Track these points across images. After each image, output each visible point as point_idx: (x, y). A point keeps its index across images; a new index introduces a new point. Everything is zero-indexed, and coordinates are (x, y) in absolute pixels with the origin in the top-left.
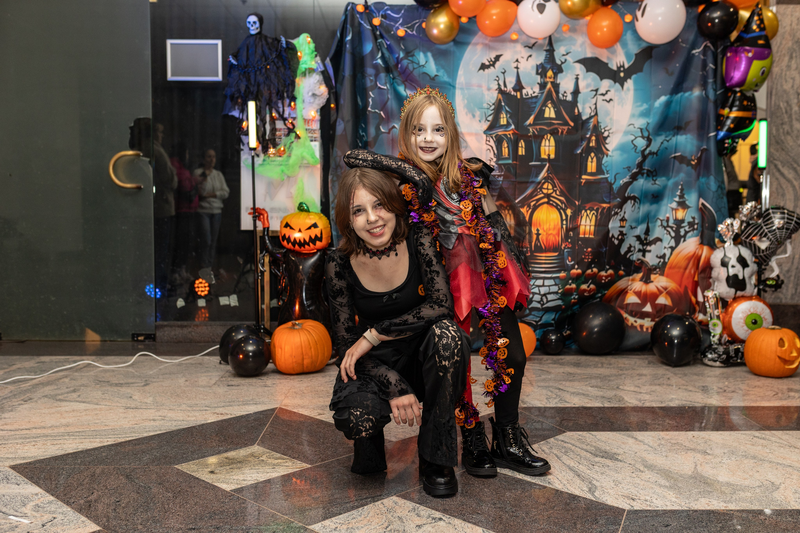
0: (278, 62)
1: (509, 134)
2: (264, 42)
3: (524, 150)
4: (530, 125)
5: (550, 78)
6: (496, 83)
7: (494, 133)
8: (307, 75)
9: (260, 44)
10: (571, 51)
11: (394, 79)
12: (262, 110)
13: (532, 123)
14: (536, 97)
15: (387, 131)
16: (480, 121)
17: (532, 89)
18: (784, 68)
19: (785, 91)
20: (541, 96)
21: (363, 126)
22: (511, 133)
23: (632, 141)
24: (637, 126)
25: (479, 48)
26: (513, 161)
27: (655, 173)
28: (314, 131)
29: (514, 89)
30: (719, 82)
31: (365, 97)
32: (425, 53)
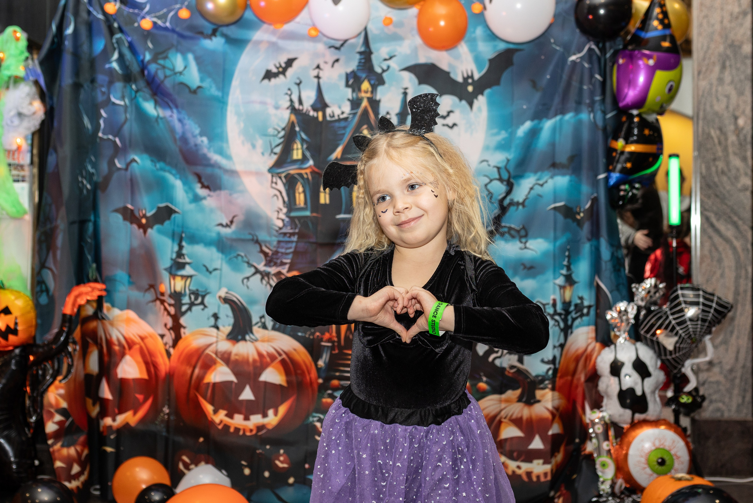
1: (306, 174)
3: (328, 196)
5: (366, 92)
6: (288, 98)
7: (283, 172)
8: (11, 86)
10: (396, 53)
11: (137, 92)
13: (339, 157)
14: (346, 119)
15: (124, 166)
16: (263, 154)
17: (340, 107)
18: (715, 82)
19: (716, 114)
20: (353, 117)
21: (93, 158)
22: (308, 171)
23: (486, 185)
24: (491, 163)
25: (262, 48)
26: (312, 212)
27: (523, 233)
28: (22, 167)
29: (315, 108)
30: (609, 100)
31: (95, 117)
32: (184, 54)
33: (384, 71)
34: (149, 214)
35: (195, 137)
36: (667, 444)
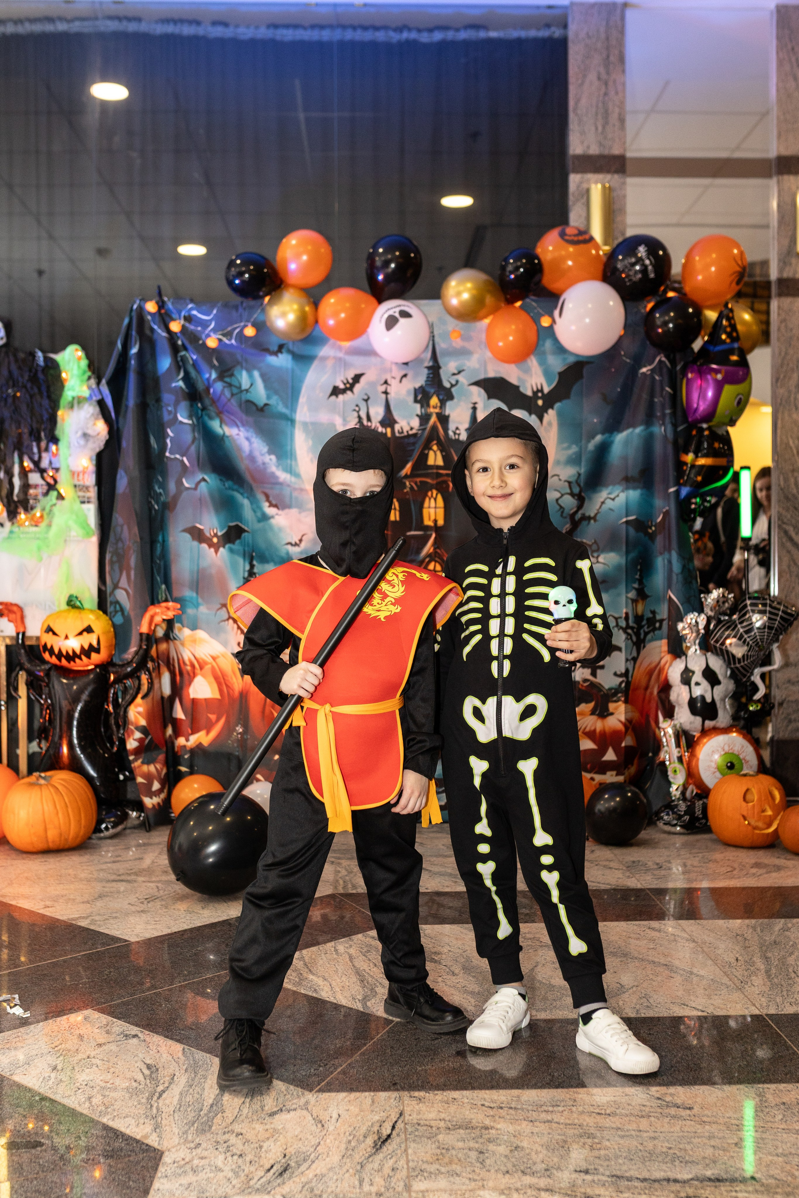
0: (32, 388)
2: (12, 358)
3: (398, 513)
4: (406, 476)
5: (435, 407)
6: (356, 414)
8: (76, 406)
9: (6, 361)
10: (465, 368)
11: (203, 409)
12: (7, 458)
13: (409, 473)
14: (415, 435)
15: (193, 486)
17: (409, 423)
20: (422, 433)
21: (160, 479)
23: (557, 500)
24: (563, 478)
25: (330, 363)
27: (594, 547)
28: (87, 488)
29: (383, 423)
30: (679, 413)
31: (162, 437)
32: (249, 371)
33: (452, 386)
34: (220, 534)
35: (262, 455)
36: (737, 749)
